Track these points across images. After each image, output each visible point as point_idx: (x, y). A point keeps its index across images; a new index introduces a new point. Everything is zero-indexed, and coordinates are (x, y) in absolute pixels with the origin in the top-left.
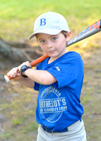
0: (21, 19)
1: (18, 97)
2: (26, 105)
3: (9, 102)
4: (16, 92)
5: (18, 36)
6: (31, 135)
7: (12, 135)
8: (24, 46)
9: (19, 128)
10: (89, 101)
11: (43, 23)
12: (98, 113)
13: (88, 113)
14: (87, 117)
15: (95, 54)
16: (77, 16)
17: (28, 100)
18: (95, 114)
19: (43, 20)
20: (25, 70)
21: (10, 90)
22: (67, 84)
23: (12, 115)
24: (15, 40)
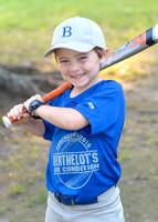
0: (25, 30)
1: (19, 151)
2: (32, 164)
3: (5, 159)
4: (16, 143)
5: (20, 56)
6: (39, 209)
7: (9, 209)
8: (30, 71)
9: (20, 198)
10: (129, 159)
11: (67, 34)
12: (142, 177)
13: (127, 178)
14: (125, 183)
15: (139, 86)
16: (112, 26)
17: (35, 155)
18: (138, 179)
19: (67, 29)
20: (37, 106)
21: (6, 139)
22: (102, 129)
23: (10, 179)
24: (16, 62)
